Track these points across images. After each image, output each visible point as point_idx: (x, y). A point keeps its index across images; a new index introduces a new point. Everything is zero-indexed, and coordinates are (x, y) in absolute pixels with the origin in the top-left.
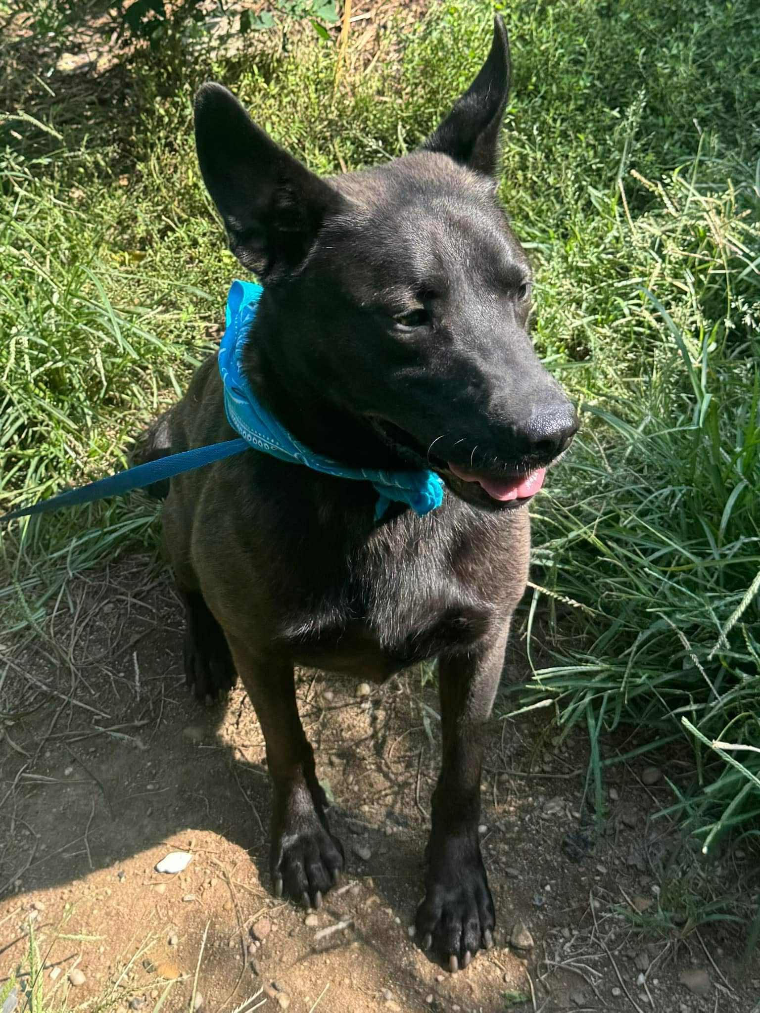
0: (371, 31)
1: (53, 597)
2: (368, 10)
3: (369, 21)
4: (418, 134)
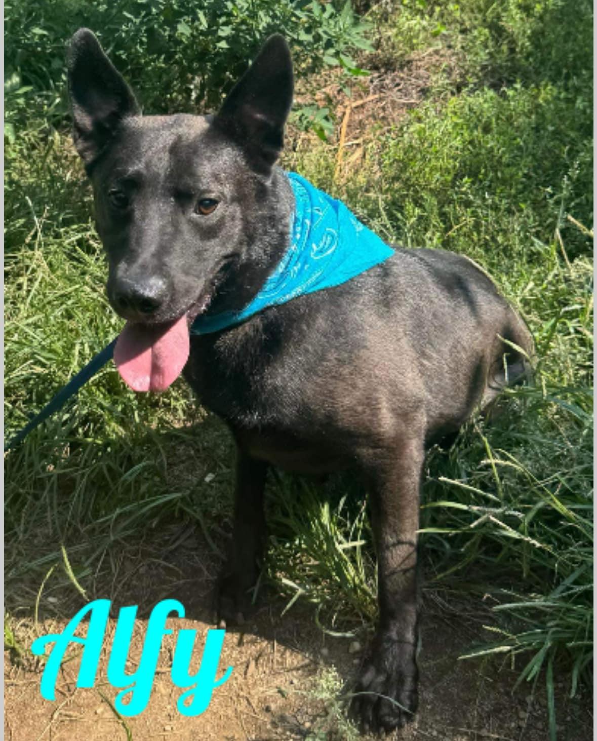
0: (359, 152)
1: (97, 559)
2: (357, 138)
3: (358, 145)
4: (395, 212)
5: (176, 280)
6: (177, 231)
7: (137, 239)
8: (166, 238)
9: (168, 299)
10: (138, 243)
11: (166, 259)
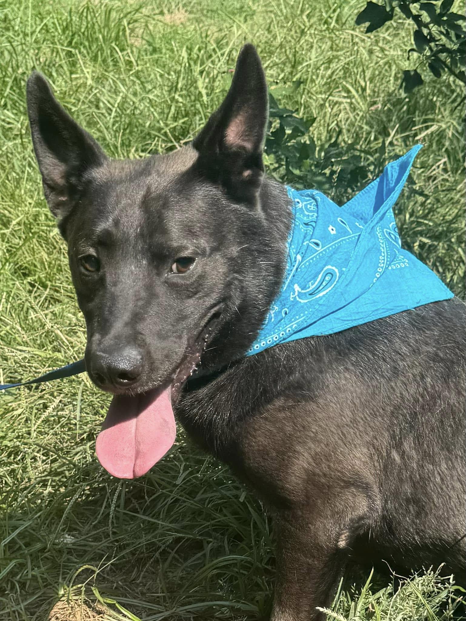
5: (152, 349)
6: (152, 295)
7: (110, 307)
8: (140, 303)
9: (146, 368)
10: (111, 312)
11: (140, 327)
